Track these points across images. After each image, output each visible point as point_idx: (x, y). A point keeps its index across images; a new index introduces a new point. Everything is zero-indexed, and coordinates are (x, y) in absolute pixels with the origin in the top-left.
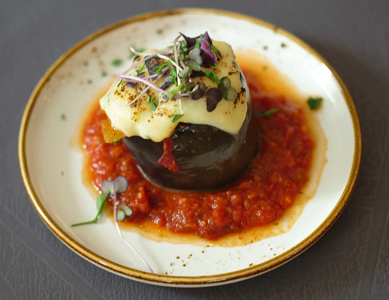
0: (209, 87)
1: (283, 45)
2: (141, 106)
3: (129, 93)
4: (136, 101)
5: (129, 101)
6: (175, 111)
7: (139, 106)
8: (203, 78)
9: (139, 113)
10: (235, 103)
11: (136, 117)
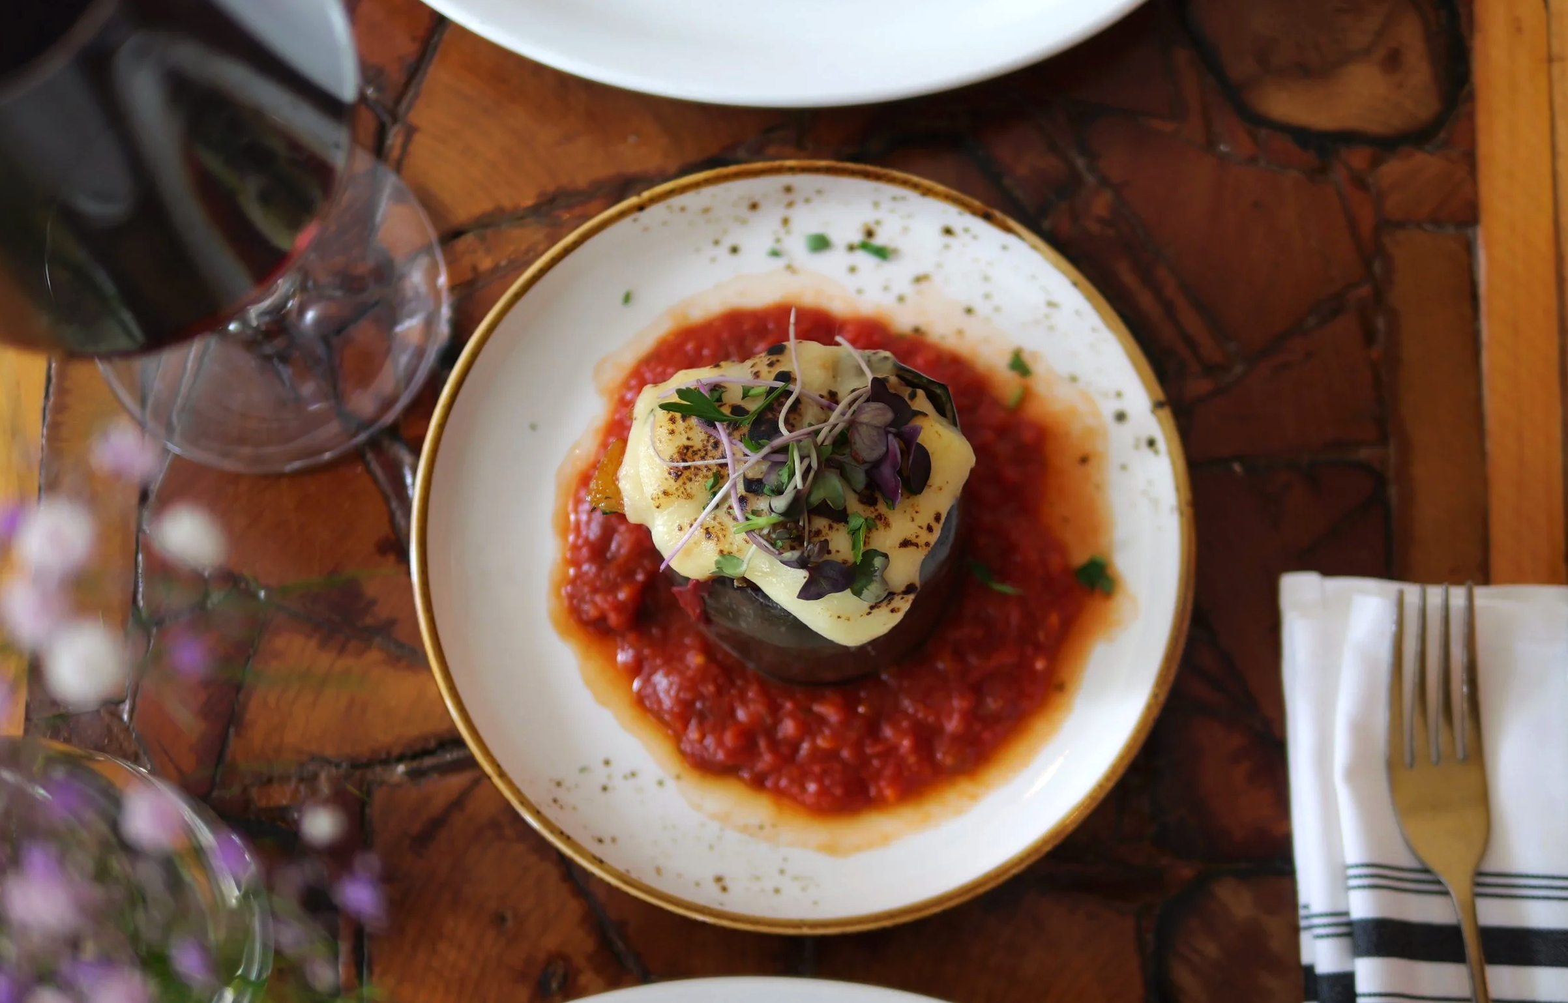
0: (835, 551)
1: (1151, 443)
2: (689, 485)
3: (690, 434)
4: (687, 468)
5: (676, 456)
6: (739, 550)
7: (684, 483)
8: (835, 526)
9: (673, 498)
10: (872, 608)
11: (664, 499)
